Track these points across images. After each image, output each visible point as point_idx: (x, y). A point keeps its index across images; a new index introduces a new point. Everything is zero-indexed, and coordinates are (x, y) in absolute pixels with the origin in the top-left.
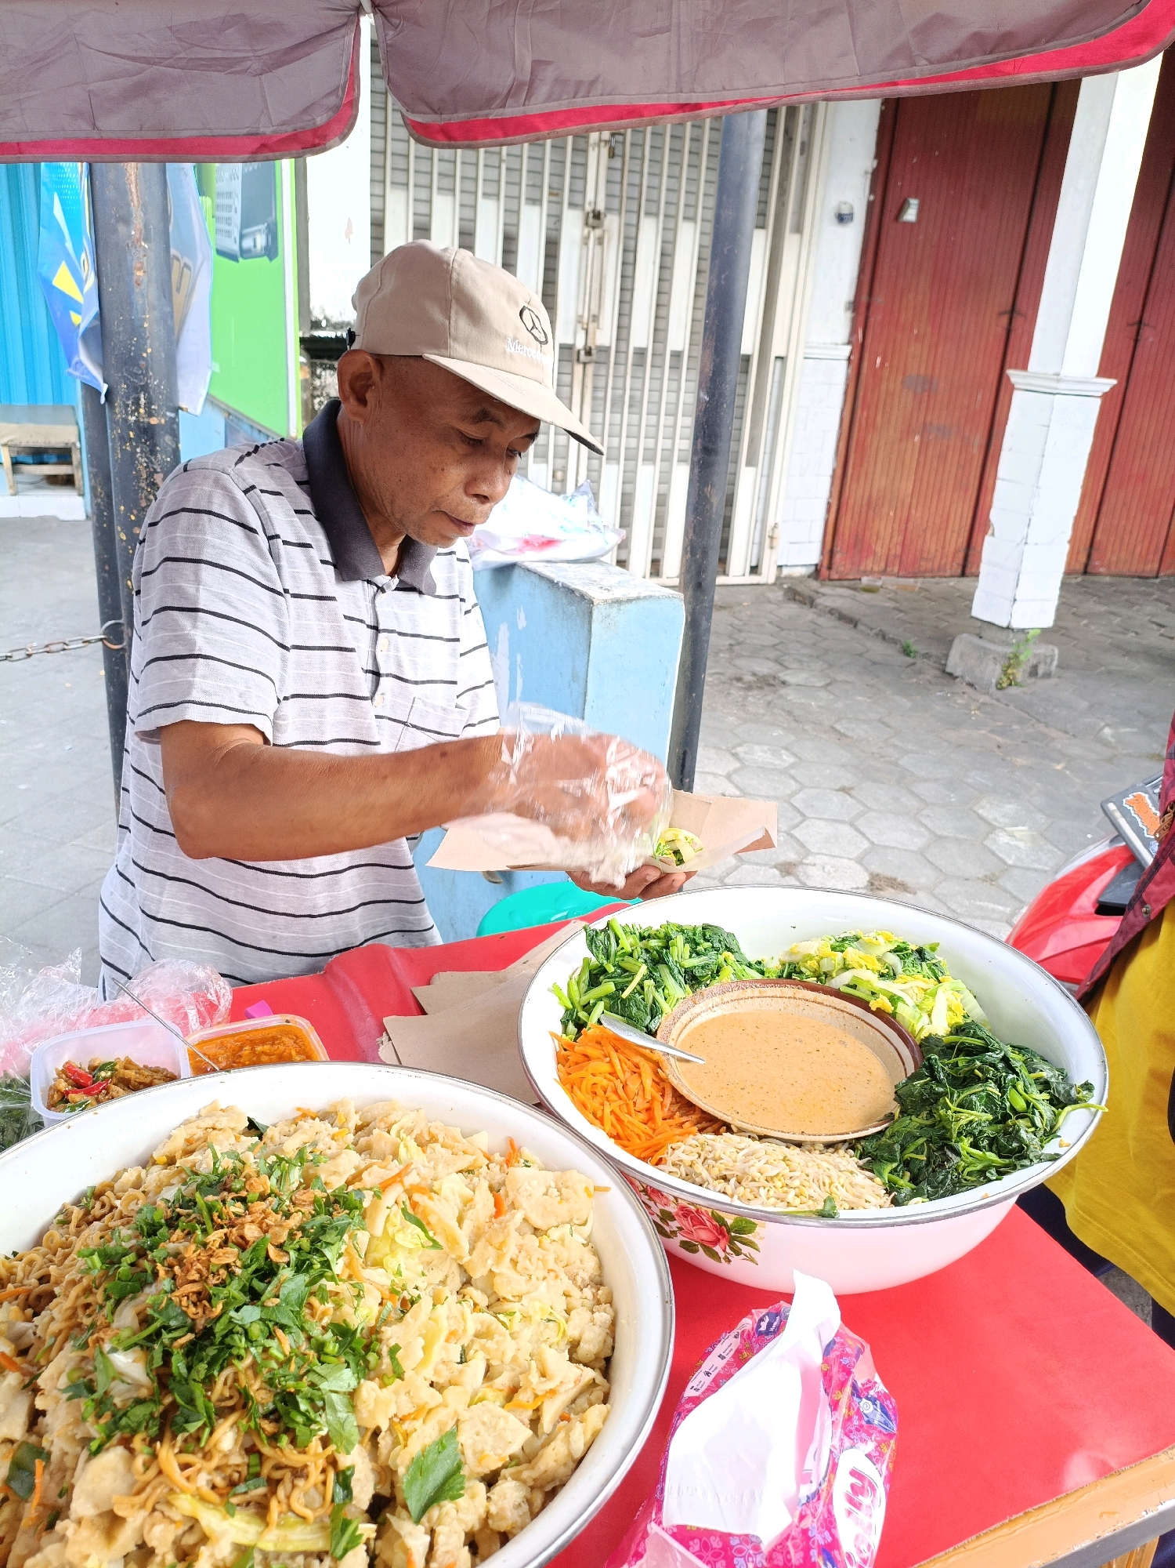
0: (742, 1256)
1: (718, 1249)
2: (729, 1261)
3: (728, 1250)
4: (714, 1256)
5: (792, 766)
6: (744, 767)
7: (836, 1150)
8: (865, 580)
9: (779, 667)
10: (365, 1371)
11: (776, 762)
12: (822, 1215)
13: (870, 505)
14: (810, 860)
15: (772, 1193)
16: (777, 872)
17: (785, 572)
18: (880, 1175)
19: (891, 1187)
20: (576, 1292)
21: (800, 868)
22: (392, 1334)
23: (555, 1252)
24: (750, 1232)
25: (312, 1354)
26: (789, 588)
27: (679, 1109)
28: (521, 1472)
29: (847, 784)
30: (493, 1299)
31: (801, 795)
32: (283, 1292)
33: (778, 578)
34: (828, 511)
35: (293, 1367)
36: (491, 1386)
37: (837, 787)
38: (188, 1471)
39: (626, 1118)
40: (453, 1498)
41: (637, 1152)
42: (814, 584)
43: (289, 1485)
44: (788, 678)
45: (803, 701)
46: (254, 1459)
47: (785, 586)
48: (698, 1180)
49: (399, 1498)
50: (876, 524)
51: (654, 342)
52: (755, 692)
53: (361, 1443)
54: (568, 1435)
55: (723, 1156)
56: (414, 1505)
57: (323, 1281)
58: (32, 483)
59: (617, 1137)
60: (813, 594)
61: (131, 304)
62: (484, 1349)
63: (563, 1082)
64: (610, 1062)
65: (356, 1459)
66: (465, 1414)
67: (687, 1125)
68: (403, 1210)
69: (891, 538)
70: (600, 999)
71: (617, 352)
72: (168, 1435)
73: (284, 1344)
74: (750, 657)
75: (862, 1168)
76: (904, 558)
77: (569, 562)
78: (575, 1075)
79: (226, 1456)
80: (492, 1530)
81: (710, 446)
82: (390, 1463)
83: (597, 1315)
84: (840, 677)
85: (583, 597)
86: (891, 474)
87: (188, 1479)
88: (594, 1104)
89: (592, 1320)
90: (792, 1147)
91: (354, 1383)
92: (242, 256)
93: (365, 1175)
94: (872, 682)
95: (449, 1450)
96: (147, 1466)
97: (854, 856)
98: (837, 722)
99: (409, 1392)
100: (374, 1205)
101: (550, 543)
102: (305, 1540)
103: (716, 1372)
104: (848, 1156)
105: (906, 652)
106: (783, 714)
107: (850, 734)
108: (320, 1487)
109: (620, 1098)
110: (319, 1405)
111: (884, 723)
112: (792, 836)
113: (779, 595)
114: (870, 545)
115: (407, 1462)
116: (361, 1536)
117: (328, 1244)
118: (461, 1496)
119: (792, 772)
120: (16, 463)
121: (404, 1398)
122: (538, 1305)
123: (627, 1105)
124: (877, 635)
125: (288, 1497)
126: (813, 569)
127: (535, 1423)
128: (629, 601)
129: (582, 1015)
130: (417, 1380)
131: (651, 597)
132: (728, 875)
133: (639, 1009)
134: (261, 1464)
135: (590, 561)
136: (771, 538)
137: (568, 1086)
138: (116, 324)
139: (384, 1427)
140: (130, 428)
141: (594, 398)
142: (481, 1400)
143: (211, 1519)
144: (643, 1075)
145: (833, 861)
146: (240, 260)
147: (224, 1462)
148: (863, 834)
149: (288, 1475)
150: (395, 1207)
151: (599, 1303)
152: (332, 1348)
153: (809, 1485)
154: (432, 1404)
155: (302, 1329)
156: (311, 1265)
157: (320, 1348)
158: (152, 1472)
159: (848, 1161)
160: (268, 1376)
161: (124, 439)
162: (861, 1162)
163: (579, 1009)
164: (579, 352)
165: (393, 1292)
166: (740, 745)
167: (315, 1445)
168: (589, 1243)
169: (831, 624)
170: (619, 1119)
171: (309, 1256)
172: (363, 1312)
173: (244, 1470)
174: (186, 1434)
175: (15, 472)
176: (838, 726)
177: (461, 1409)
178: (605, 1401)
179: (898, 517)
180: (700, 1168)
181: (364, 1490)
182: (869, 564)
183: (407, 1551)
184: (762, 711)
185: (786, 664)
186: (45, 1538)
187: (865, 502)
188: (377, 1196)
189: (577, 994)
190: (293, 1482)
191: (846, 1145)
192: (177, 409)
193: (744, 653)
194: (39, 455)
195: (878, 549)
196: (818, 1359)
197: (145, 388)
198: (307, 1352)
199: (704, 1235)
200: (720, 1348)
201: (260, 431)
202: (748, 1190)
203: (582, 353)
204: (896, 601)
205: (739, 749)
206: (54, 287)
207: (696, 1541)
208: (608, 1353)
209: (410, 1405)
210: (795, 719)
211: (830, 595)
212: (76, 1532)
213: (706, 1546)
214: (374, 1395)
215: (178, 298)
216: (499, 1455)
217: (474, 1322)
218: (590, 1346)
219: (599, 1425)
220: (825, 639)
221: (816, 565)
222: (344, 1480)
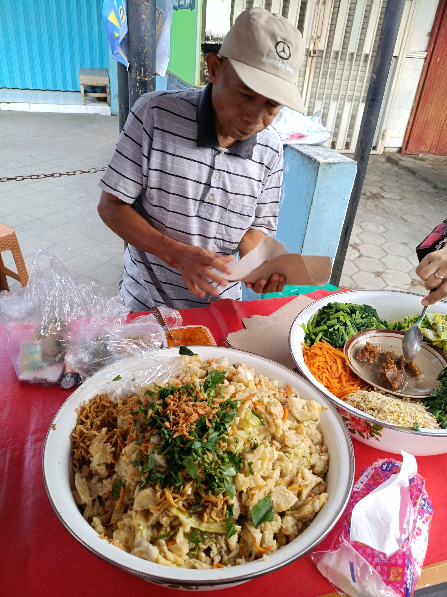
0: (374, 438)
1: (365, 434)
2: (368, 439)
3: (369, 435)
4: (363, 436)
5: (384, 232)
6: (364, 231)
7: (416, 402)
8: (421, 155)
9: (381, 190)
10: (239, 469)
11: (377, 230)
12: (413, 429)
13: (427, 123)
14: (388, 271)
15: (392, 418)
16: (373, 275)
17: (387, 150)
18: (435, 415)
19: (439, 420)
20: (313, 447)
21: (384, 275)
22: (250, 457)
23: (306, 430)
24: (380, 430)
25: (220, 461)
26: (388, 157)
27: (352, 378)
28: (294, 514)
29: (406, 242)
30: (283, 445)
31: (387, 245)
32: (210, 437)
33: (384, 152)
34: (408, 125)
35: (213, 466)
36: (283, 480)
37: (402, 242)
38: (176, 500)
39: (331, 380)
40: (270, 521)
41: (336, 394)
42: (399, 156)
43: (210, 509)
44: (385, 195)
45: (390, 205)
46: (198, 497)
47: (387, 156)
48: (361, 409)
49: (249, 517)
50: (428, 131)
51: (343, 48)
52: (370, 200)
53: (236, 495)
54: (313, 502)
55: (372, 401)
56: (255, 521)
57: (224, 435)
58: (92, 100)
59: (327, 387)
60: (398, 160)
61: (140, 29)
62: (280, 465)
63: (306, 363)
64: (325, 357)
65: (234, 501)
66: (274, 490)
67: (355, 386)
68: (252, 410)
69: (434, 138)
70: (321, 331)
71: (326, 52)
72: (168, 486)
73: (210, 457)
74: (369, 185)
75: (427, 410)
76: (438, 147)
77: (309, 145)
78: (312, 361)
79: (189, 496)
80: (283, 534)
81: (375, 98)
82: (246, 504)
83: (322, 457)
84: (407, 196)
85: (315, 161)
86: (437, 110)
87: (176, 503)
88: (319, 373)
89: (320, 459)
90: (398, 399)
91: (235, 473)
92: (179, 8)
93: (237, 395)
94: (420, 199)
95: (268, 502)
96: (161, 497)
97: (406, 271)
98: (404, 215)
99: (254, 480)
100: (241, 407)
101: (302, 136)
102: (215, 529)
103: (365, 482)
104: (421, 405)
105: (435, 187)
106: (382, 210)
107: (409, 220)
108: (222, 510)
109: (329, 372)
110: (222, 480)
111: (423, 217)
112: (381, 261)
113: (383, 159)
114: (424, 140)
115: (253, 505)
116: (236, 530)
117: (227, 422)
118: (273, 520)
119: (384, 235)
120: (86, 92)
121: (252, 481)
122: (300, 450)
123: (332, 375)
124: (423, 179)
125: (210, 513)
126: (399, 149)
127: (299, 495)
128: (335, 163)
129: (313, 337)
130: (258, 475)
131: (344, 162)
132: (354, 275)
133: (337, 337)
134: (200, 500)
135: (317, 145)
136: (383, 135)
137: (308, 365)
138: (133, 38)
139: (245, 491)
140: (137, 82)
141: (315, 72)
142: (279, 485)
143: (183, 517)
144: (338, 364)
145: (397, 273)
146: (178, 9)
147: (188, 497)
148: (411, 262)
149: (210, 505)
150: (249, 409)
151: (322, 452)
152: (227, 460)
153: (405, 534)
154: (262, 485)
155: (216, 452)
156: (220, 429)
157: (222, 459)
158: (163, 499)
159: (421, 407)
160: (204, 469)
161: (135, 86)
162: (426, 408)
163: (312, 334)
164: (310, 52)
165: (248, 440)
166: (363, 222)
167: (221, 496)
168: (318, 428)
169: (404, 173)
170: (328, 380)
171: (219, 426)
172: (238, 448)
173: (194, 501)
174: (174, 486)
175: (85, 95)
176: (404, 217)
177: (272, 487)
178: (325, 491)
179: (438, 128)
180: (362, 404)
181: (236, 513)
182: (423, 148)
183: (254, 538)
184: (373, 208)
185: (384, 189)
186: (124, 516)
187: (424, 122)
188: (243, 403)
189: (311, 328)
190: (212, 508)
191: (420, 400)
192: (155, 74)
193: (367, 183)
194: (94, 89)
195: (428, 142)
196: (407, 484)
197: (144, 65)
198: (218, 460)
199: (360, 428)
200: (366, 473)
201: (182, 83)
202: (383, 416)
203: (312, 52)
204: (432, 165)
205: (362, 224)
206: (108, 21)
207: (361, 549)
208: (325, 471)
209: (254, 484)
210: (386, 212)
211: (405, 161)
212: (136, 516)
213: (365, 552)
214: (243, 480)
215: (158, 27)
216: (286, 506)
217: (276, 454)
218: (319, 468)
219: (325, 501)
220: (401, 180)
221: (400, 148)
222: (230, 508)
